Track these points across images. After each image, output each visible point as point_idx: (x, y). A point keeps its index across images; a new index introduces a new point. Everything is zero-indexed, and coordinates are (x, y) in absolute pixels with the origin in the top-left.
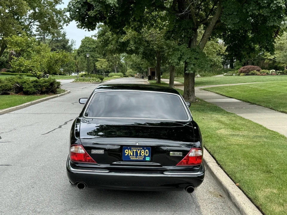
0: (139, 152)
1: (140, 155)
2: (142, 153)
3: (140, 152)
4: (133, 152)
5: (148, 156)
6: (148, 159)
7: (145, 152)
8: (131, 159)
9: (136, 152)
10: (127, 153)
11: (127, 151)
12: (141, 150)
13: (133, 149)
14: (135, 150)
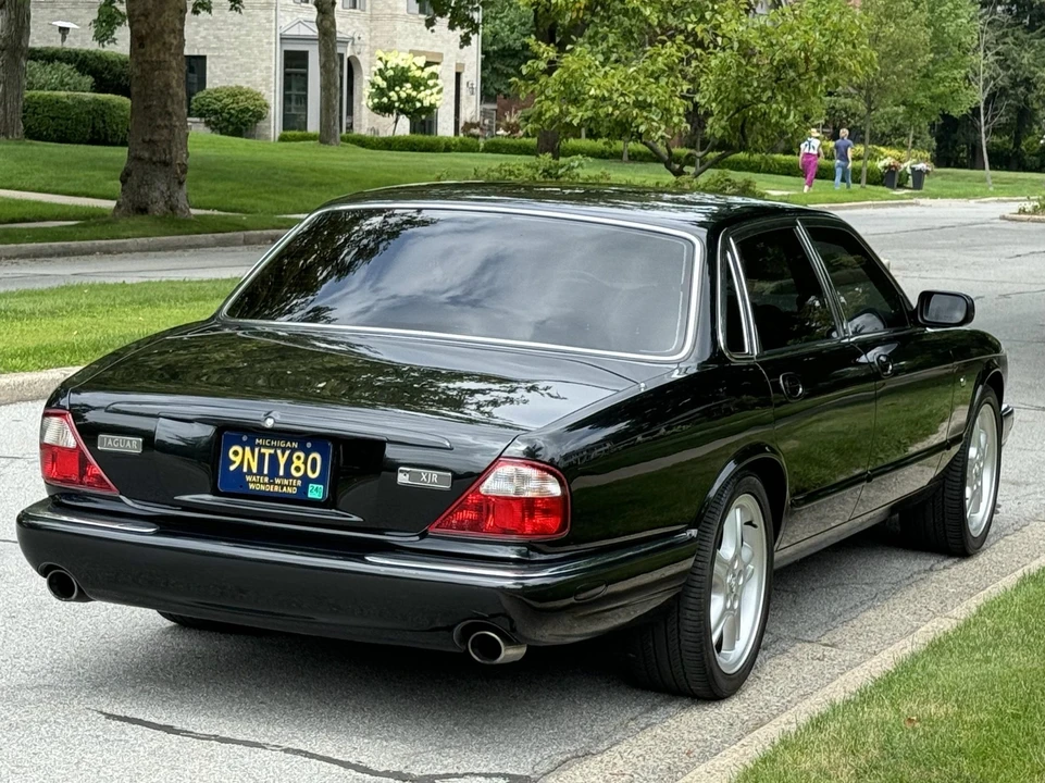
0: (282, 461)
1: (288, 475)
2: (296, 463)
3: (289, 462)
4: (262, 456)
5: (315, 481)
6: (316, 492)
7: (305, 463)
8: (251, 486)
9: (274, 458)
10: (238, 460)
11: (236, 453)
12: (293, 450)
13: (260, 446)
14: (267, 452)
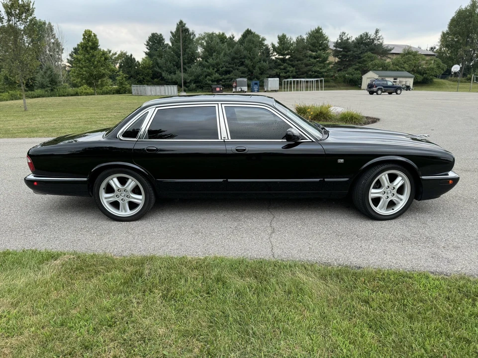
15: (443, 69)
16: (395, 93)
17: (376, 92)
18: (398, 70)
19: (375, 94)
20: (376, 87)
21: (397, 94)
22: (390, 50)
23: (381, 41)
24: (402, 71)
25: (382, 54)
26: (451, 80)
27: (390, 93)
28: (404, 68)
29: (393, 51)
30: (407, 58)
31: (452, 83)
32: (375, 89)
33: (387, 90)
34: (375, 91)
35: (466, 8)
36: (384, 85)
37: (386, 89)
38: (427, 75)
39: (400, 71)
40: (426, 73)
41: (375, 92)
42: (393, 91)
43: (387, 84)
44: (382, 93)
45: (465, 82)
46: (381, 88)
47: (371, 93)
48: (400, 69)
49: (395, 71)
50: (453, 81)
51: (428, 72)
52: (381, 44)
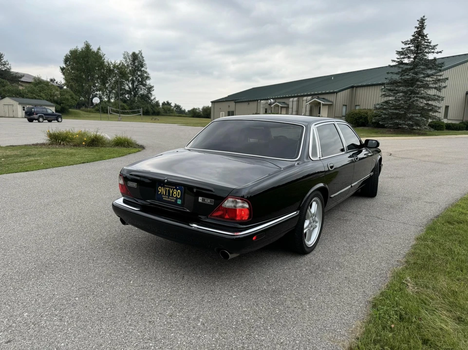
0: (171, 192)
1: (172, 196)
2: (175, 193)
3: (173, 192)
4: (166, 190)
5: (179, 199)
6: (179, 202)
7: (177, 193)
8: (164, 199)
9: (169, 191)
10: (160, 191)
11: (160, 189)
12: (174, 189)
13: (166, 187)
14: (167, 189)
15: (76, 100)
16: (56, 121)
17: (38, 119)
18: (35, 98)
19: (37, 121)
20: (37, 114)
21: (58, 122)
22: (21, 77)
23: (8, 67)
24: (40, 99)
25: (12, 81)
26: (83, 110)
27: (50, 121)
28: (41, 96)
29: (23, 79)
30: (41, 87)
31: (86, 113)
32: (36, 116)
33: (48, 118)
34: (36, 118)
35: (82, 50)
36: (44, 113)
37: (47, 116)
38: (64, 105)
39: (38, 99)
40: (63, 103)
41: (36, 120)
42: (54, 119)
43: (47, 111)
44: (44, 121)
45: (95, 112)
46: (42, 116)
47: (31, 120)
48: (37, 97)
49: (32, 98)
50: (85, 111)
51: (63, 102)
52: (9, 69)
